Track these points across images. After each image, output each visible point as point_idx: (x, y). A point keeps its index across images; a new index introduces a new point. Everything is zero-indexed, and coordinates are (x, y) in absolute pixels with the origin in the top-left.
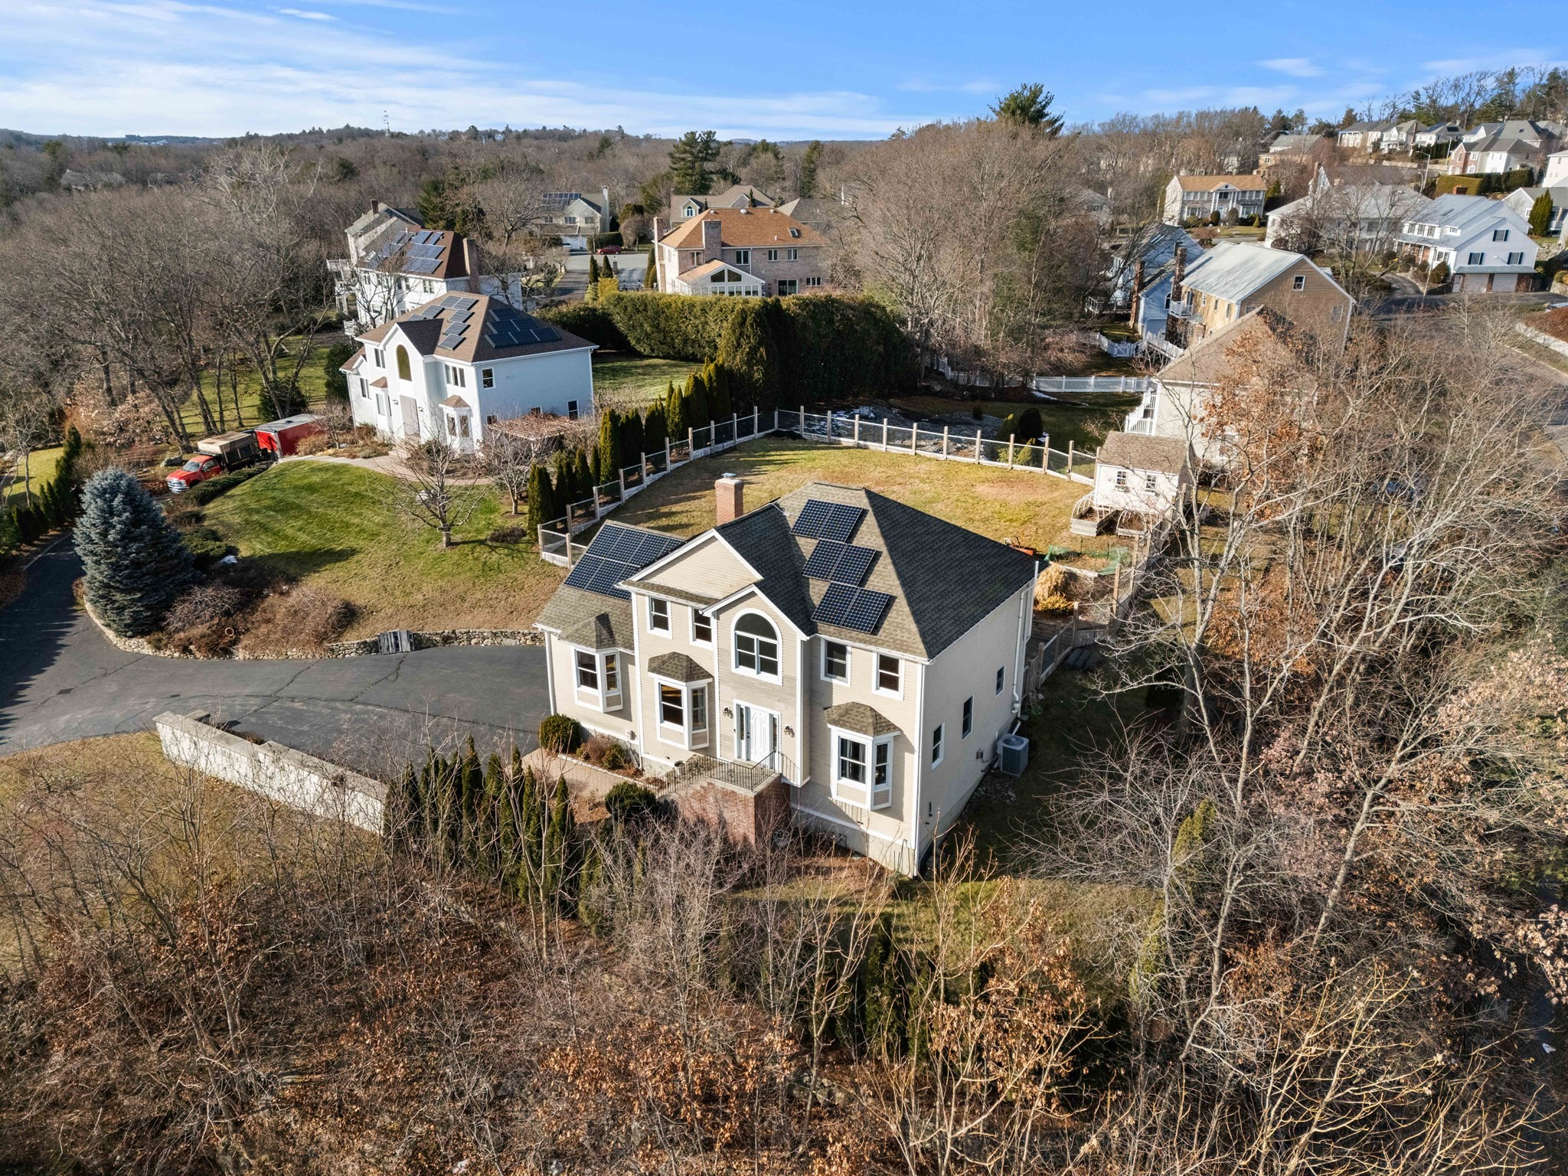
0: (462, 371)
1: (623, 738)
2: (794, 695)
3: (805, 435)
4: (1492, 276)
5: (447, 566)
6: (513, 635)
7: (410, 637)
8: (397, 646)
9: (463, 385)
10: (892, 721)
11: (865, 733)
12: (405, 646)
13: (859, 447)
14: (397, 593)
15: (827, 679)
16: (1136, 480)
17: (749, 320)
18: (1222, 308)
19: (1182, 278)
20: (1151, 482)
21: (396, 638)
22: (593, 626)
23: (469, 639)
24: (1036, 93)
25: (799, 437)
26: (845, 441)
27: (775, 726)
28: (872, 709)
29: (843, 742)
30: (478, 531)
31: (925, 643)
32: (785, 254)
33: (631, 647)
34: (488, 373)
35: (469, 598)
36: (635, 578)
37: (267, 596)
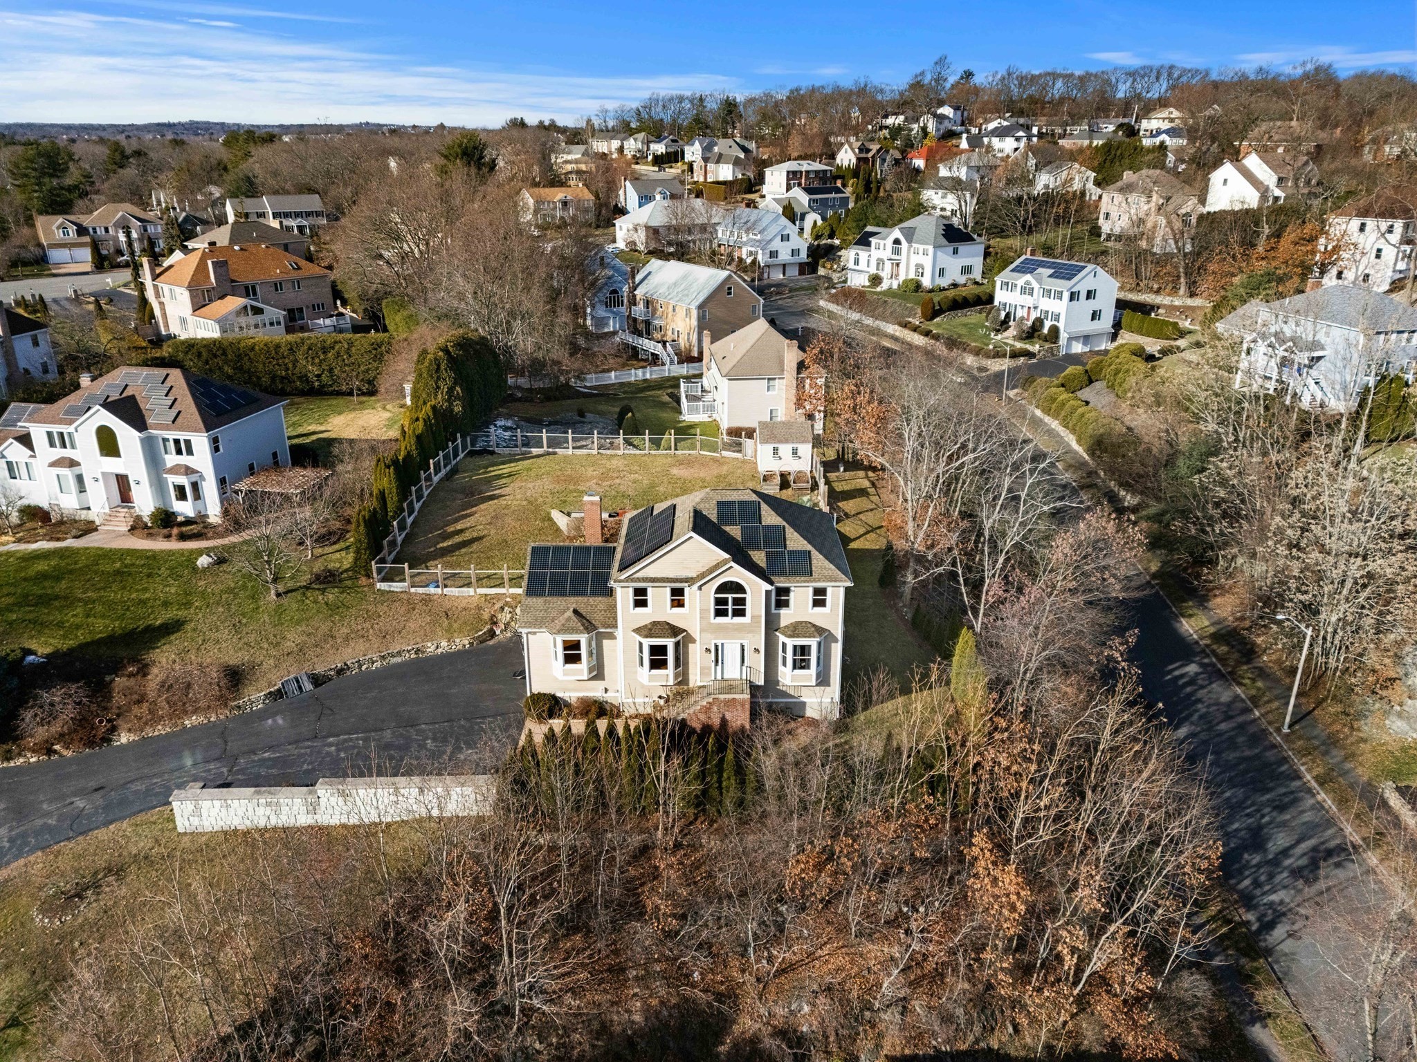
0: (186, 441)
1: (597, 694)
2: (759, 626)
3: (496, 450)
4: (784, 266)
5: (293, 614)
6: (399, 653)
7: (309, 677)
8: (300, 688)
10: (825, 627)
11: (809, 636)
12: (308, 686)
13: (549, 454)
14: (264, 646)
15: (778, 611)
16: (786, 449)
17: (443, 367)
18: (681, 312)
19: (635, 288)
20: (795, 452)
21: (298, 681)
23: (360, 666)
25: (493, 453)
26: (535, 451)
27: (743, 650)
28: (811, 622)
30: (293, 579)
32: (290, 285)
35: (337, 634)
36: (623, 576)
37: (113, 681)
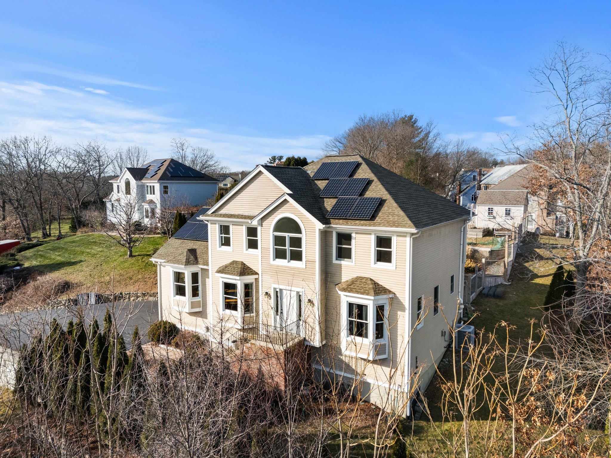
0: (154, 187)
1: (201, 331)
2: (314, 274)
5: (126, 265)
7: (96, 296)
8: (88, 301)
9: (154, 194)
10: (387, 287)
11: (368, 294)
12: (93, 300)
14: (96, 277)
15: (338, 262)
16: (499, 210)
19: (481, 181)
20: (508, 213)
22: (185, 254)
24: (411, 117)
27: (300, 301)
28: (371, 280)
29: (351, 305)
30: (148, 251)
31: (411, 220)
33: (207, 264)
34: (166, 187)
35: (134, 278)
36: (210, 212)
37: (29, 282)
